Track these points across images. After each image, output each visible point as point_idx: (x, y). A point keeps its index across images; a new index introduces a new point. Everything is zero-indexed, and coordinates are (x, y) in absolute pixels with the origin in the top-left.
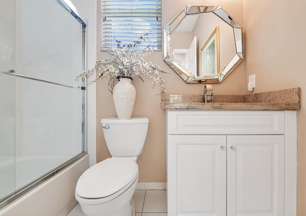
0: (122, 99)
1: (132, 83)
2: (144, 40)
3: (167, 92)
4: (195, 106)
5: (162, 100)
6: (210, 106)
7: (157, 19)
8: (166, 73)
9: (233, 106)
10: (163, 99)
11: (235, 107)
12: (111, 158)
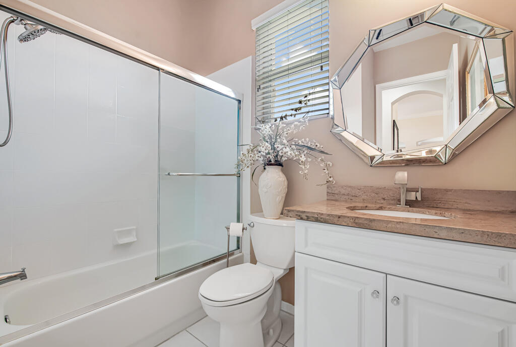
0: (266, 192)
1: (283, 171)
2: (305, 104)
3: (334, 182)
4: (327, 218)
5: (328, 193)
6: (351, 220)
7: (322, 69)
8: (327, 154)
9: (393, 226)
10: (330, 191)
11: (397, 228)
12: (256, 264)
